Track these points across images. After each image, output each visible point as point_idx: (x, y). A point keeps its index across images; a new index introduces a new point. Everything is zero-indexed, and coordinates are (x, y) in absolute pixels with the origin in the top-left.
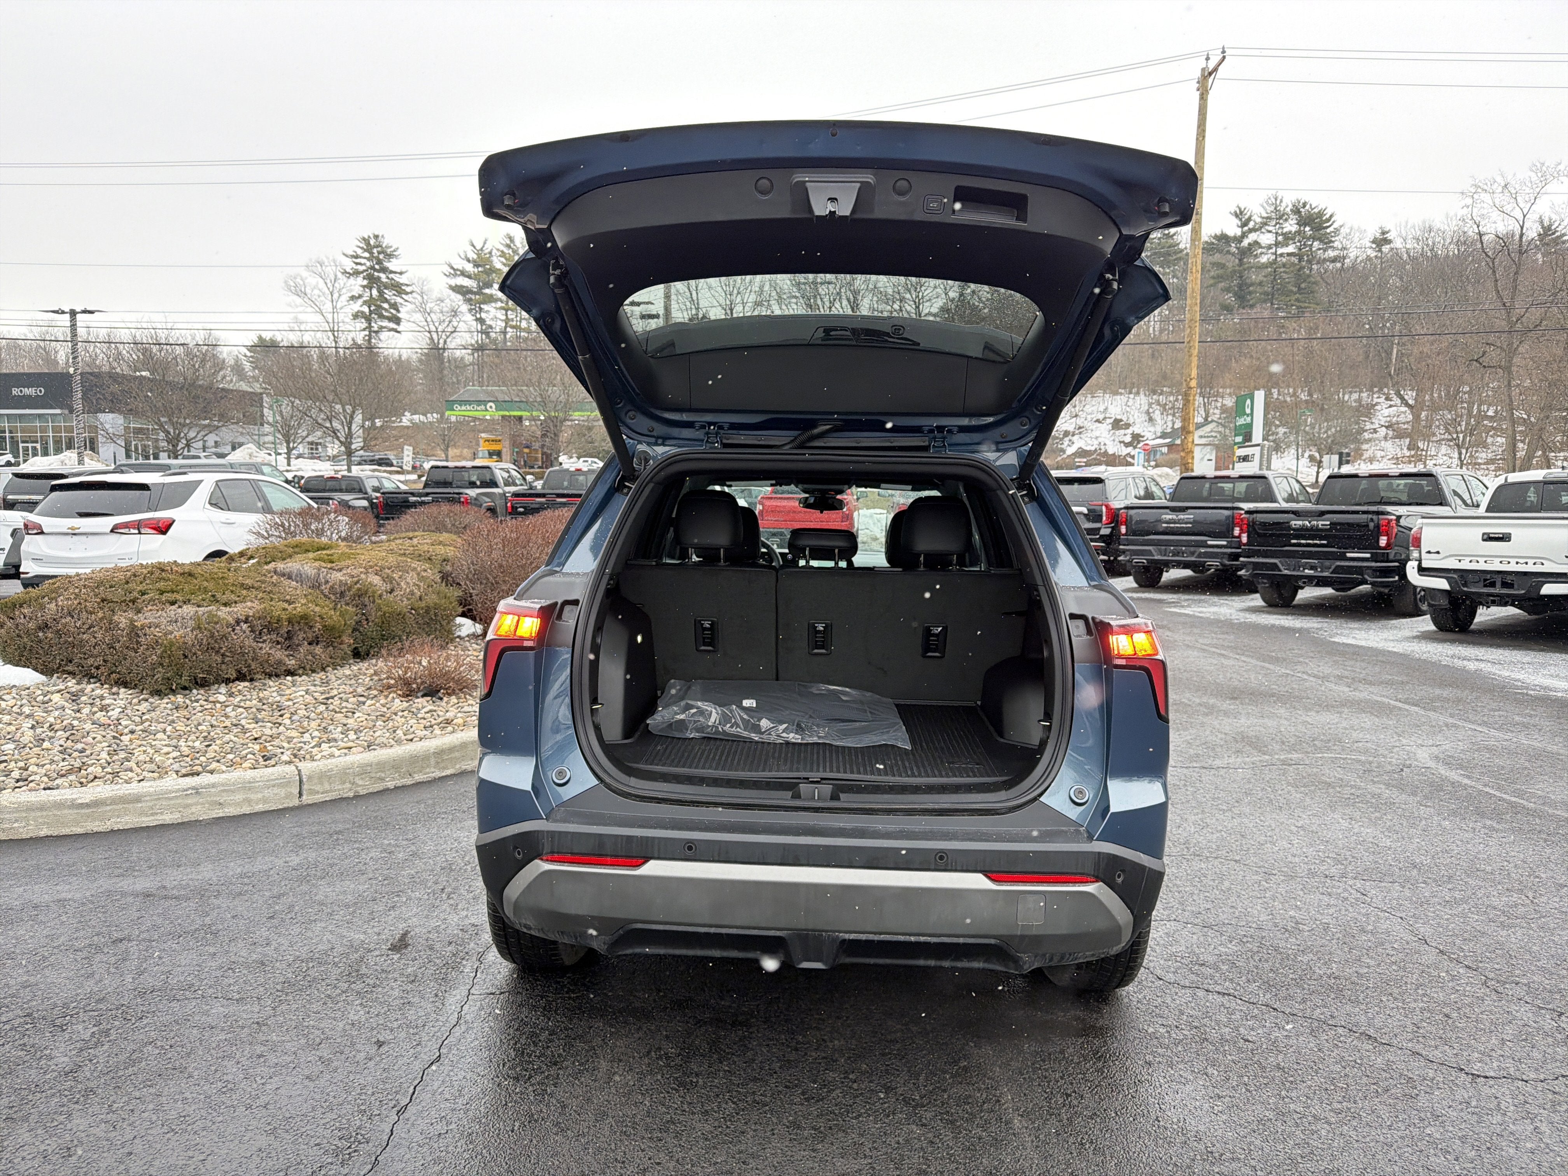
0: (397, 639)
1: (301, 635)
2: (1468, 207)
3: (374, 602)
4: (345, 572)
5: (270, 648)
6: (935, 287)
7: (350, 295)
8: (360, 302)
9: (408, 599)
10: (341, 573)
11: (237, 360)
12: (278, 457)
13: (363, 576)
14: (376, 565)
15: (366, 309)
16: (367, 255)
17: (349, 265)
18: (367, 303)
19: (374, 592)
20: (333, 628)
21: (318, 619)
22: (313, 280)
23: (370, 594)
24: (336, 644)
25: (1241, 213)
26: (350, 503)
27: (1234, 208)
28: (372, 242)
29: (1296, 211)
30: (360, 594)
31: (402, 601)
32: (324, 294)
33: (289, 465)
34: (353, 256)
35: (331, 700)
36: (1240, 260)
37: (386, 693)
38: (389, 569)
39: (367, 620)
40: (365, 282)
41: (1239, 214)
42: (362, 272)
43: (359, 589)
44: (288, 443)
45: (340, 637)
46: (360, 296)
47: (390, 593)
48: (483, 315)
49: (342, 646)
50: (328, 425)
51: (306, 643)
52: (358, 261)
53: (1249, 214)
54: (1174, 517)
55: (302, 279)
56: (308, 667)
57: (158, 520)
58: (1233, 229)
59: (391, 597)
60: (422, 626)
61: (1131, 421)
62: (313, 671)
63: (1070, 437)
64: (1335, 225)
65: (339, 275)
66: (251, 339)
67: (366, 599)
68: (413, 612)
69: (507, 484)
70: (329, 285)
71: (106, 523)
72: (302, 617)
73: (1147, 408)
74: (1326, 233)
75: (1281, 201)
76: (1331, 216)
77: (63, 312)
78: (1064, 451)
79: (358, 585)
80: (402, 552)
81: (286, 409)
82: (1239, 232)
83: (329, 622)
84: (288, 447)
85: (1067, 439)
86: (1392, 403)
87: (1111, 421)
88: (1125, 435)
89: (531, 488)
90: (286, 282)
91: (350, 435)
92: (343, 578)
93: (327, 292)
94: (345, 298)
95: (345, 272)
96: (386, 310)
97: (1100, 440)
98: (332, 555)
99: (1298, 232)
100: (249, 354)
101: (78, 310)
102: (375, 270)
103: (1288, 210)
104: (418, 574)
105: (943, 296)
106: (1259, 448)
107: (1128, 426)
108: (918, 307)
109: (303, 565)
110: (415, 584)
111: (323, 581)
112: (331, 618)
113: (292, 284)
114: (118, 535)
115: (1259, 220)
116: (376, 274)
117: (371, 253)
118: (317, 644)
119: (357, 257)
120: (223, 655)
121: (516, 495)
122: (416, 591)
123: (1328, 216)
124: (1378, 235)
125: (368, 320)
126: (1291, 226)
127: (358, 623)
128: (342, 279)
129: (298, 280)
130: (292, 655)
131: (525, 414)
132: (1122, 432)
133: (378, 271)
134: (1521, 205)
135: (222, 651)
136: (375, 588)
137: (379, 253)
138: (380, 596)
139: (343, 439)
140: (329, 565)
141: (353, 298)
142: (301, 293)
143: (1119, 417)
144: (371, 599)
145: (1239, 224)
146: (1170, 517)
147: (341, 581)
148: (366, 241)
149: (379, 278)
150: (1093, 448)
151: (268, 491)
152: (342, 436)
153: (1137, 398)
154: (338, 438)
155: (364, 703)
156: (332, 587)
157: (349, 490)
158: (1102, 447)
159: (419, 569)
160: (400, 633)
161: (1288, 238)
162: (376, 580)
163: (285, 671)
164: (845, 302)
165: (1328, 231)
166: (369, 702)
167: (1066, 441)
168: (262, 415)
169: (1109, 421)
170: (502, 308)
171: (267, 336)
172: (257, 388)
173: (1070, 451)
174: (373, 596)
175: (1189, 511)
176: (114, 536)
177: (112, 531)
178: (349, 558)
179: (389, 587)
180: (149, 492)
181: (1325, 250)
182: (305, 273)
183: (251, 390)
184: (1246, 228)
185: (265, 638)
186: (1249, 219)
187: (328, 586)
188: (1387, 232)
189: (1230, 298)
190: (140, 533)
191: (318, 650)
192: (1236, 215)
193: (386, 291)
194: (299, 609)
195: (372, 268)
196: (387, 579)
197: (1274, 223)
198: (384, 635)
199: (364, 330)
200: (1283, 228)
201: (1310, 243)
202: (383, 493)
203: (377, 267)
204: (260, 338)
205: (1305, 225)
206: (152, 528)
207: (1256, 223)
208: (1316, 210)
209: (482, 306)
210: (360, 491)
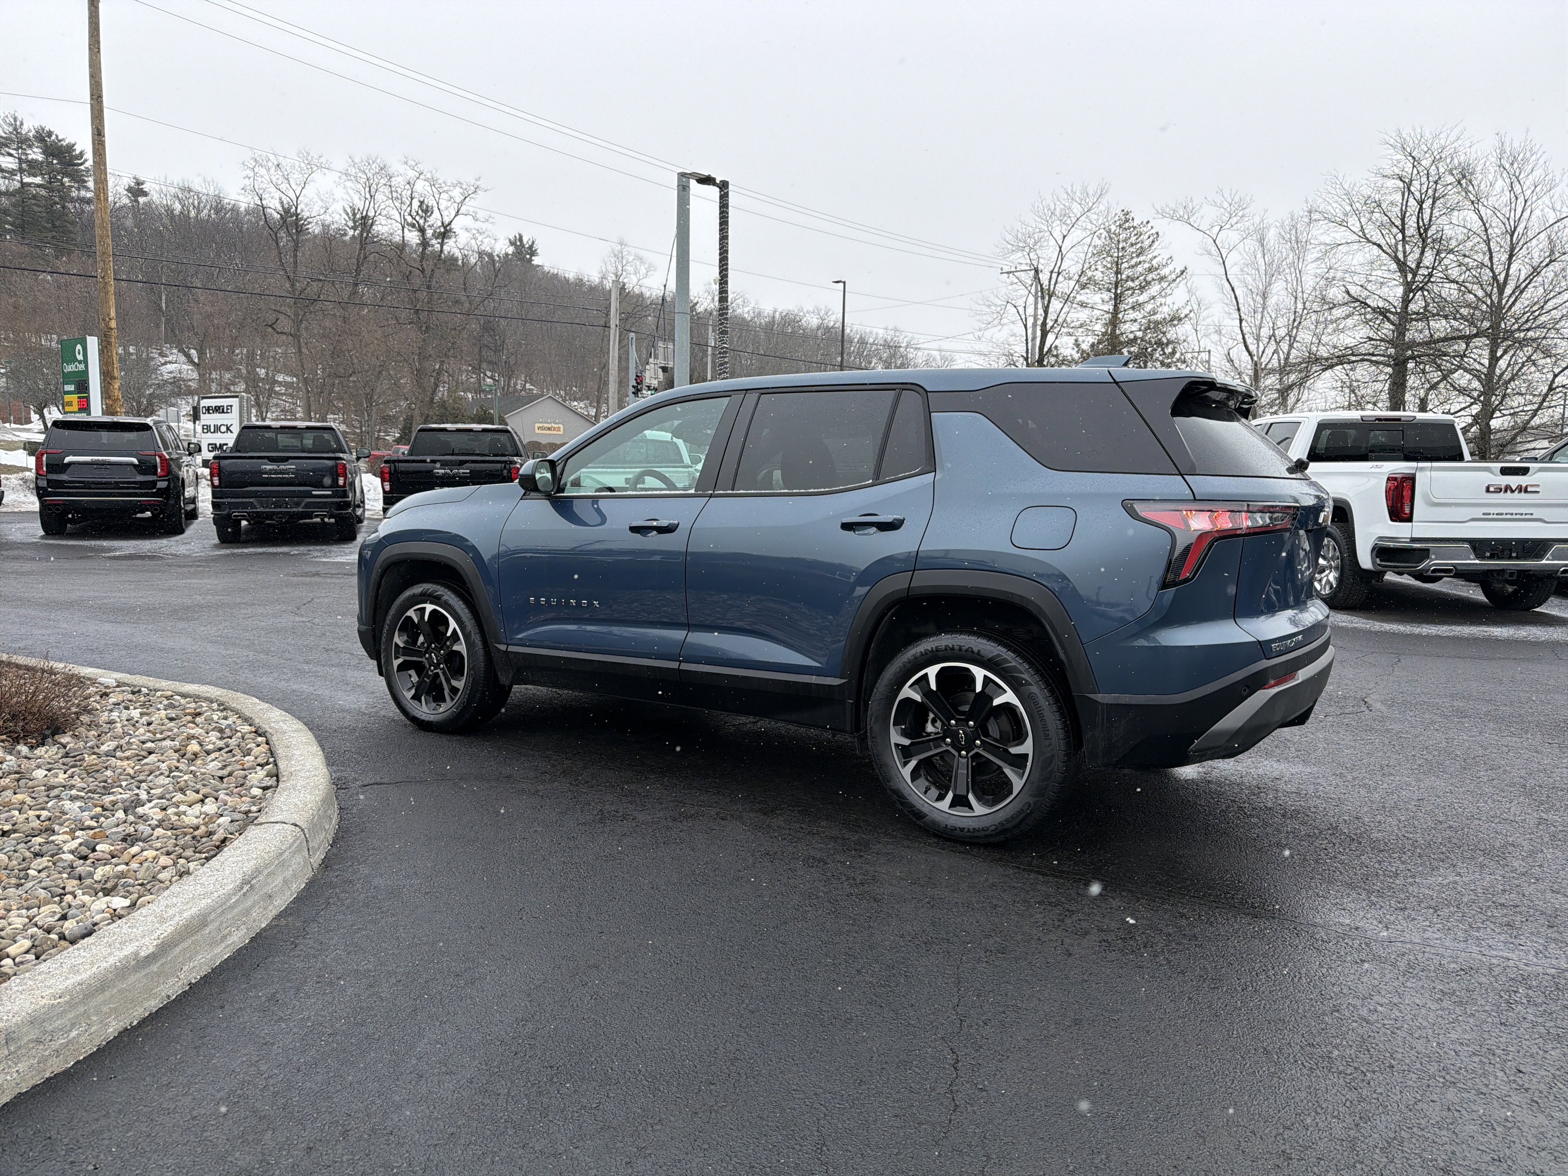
2: (249, 178)
29: (41, 139)
54: (275, 467)
64: (85, 164)
74: (77, 171)
75: (22, 124)
99: (46, 163)
103: (31, 135)
124: (133, 184)
126: (36, 154)
134: (294, 187)
146: (271, 467)
161: (33, 167)
165: (78, 169)
175: (290, 461)
181: (79, 189)
188: (142, 184)
197: (15, 146)
200: (27, 154)
201: (59, 178)
205: (52, 156)
208: (64, 143)
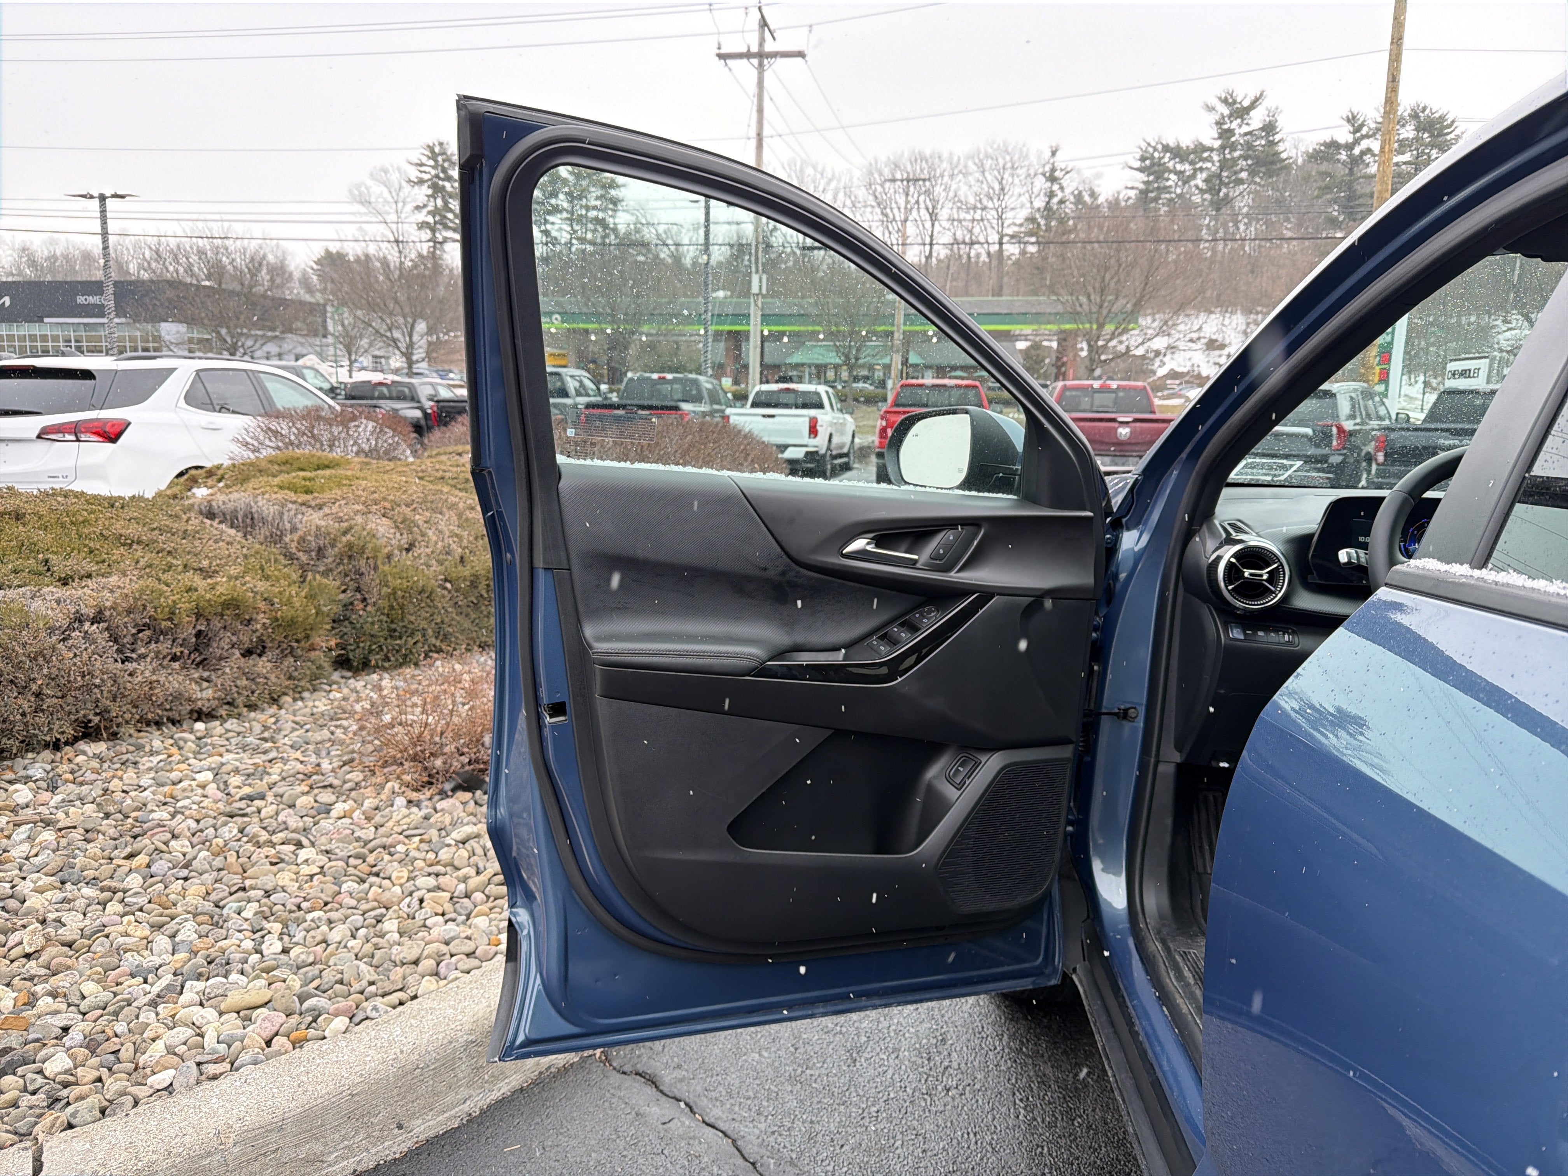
0: (418, 636)
1: (227, 638)
3: (376, 568)
4: (326, 510)
5: (154, 672)
6: (1020, 195)
7: (415, 204)
8: (425, 211)
9: (440, 563)
10: (321, 513)
11: (304, 273)
12: (339, 369)
13: (359, 519)
14: (384, 499)
15: (430, 219)
16: (432, 163)
17: (414, 174)
18: (433, 213)
19: (376, 550)
20: (292, 623)
21: (262, 605)
22: (377, 189)
23: (368, 553)
24: (299, 652)
25: (1354, 117)
26: (401, 412)
27: (1345, 113)
28: (437, 150)
29: (1415, 116)
30: (351, 553)
31: (429, 566)
32: (388, 202)
33: (351, 377)
34: (417, 165)
35: (258, 803)
36: (1351, 170)
37: (379, 779)
38: (407, 506)
39: (364, 600)
40: (430, 192)
41: (1351, 119)
42: (427, 181)
43: (350, 545)
44: (350, 355)
45: (307, 637)
46: (425, 206)
47: (408, 550)
48: (549, 227)
49: (313, 655)
50: (389, 334)
51: (237, 653)
52: (423, 169)
53: (1362, 119)
55: (366, 188)
56: (240, 701)
57: (105, 421)
58: (1344, 136)
59: (407, 559)
60: (465, 610)
61: (1227, 342)
62: (252, 707)
63: (1161, 357)
64: (1457, 132)
65: (404, 184)
66: (318, 250)
67: (363, 562)
68: (449, 585)
69: (579, 394)
70: (394, 194)
71: (32, 425)
72: (226, 605)
73: (1244, 327)
74: (1446, 141)
76: (1453, 122)
77: (92, 197)
78: (1154, 372)
79: (349, 537)
80: (440, 474)
81: (348, 319)
82: (1350, 139)
83: (285, 612)
84: (350, 359)
85: (1158, 360)
86: (1510, 326)
87: (1206, 340)
88: (1220, 356)
89: (606, 398)
90: (350, 191)
91: (411, 345)
92: (323, 523)
93: (391, 200)
94: (409, 207)
95: (410, 181)
96: (451, 221)
97: (1193, 361)
98: (310, 479)
99: (1417, 139)
100: (315, 267)
101: (108, 195)
102: (440, 179)
103: (1406, 114)
104: (460, 516)
105: (1028, 205)
106: (1487, 360)
107: (1222, 346)
108: (1000, 217)
109: (256, 496)
110: (453, 535)
111: (288, 526)
112: (289, 603)
113: (356, 192)
114: (49, 442)
115: (1373, 126)
116: (441, 183)
117: (436, 161)
118: (260, 655)
119: (422, 165)
120: (38, 695)
121: (588, 406)
122: (454, 546)
123: (1449, 122)
125: (433, 230)
126: (1408, 132)
127: (348, 606)
128: (407, 188)
129: (363, 189)
130: (207, 680)
131: (591, 326)
132: (1217, 352)
133: (443, 180)
135: (34, 687)
136: (379, 543)
137: (444, 161)
138: (389, 557)
139: (404, 350)
140: (303, 498)
141: (418, 208)
142: (365, 202)
143: (1214, 337)
144: (371, 561)
145: (1351, 129)
147: (318, 528)
148: (431, 149)
149: (444, 187)
150: (1185, 370)
151: (271, 386)
152: (403, 346)
153: (1234, 317)
154: (398, 348)
155: (327, 809)
156: (302, 539)
157: (401, 397)
158: (1196, 369)
159: (461, 505)
160: (424, 624)
161: (1404, 145)
162: (382, 528)
163: (191, 712)
164: (923, 212)
165: (1449, 137)
166: (340, 808)
167: (1157, 363)
168: (325, 327)
169: (1203, 341)
170: (567, 219)
171: (334, 248)
172: (319, 297)
173: (1161, 372)
174: (375, 558)
176: (43, 445)
177: (39, 437)
178: (340, 485)
179: (404, 543)
180: (93, 381)
182: (370, 183)
183: (313, 300)
184: (1358, 135)
185: (142, 651)
186: (1362, 125)
187: (296, 537)
189: (1334, 211)
190: (78, 440)
191: (262, 665)
192: (1348, 121)
193: (451, 200)
194: (220, 589)
195: (437, 176)
196: (404, 525)
198: (395, 630)
199: (429, 241)
201: (1427, 151)
202: (438, 401)
203: (442, 175)
204: (327, 251)
205: (1425, 130)
206: (97, 433)
207: (1370, 129)
208: (1437, 115)
209: (548, 217)
210: (413, 399)
